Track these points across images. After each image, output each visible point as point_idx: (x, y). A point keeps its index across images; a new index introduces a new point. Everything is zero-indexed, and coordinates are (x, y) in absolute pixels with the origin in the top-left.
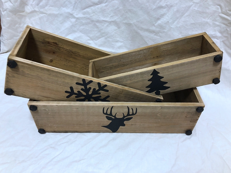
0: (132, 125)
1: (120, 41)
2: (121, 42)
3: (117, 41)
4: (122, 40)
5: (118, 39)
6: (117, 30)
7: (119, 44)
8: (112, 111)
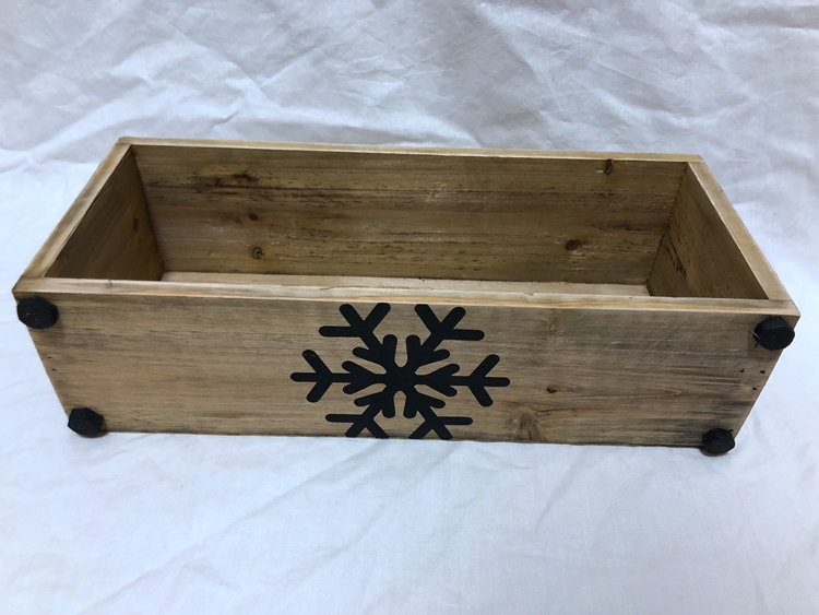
1: (387, 72)
2: (395, 75)
3: (374, 73)
4: (399, 67)
5: (379, 61)
6: (370, 13)
7: (384, 87)
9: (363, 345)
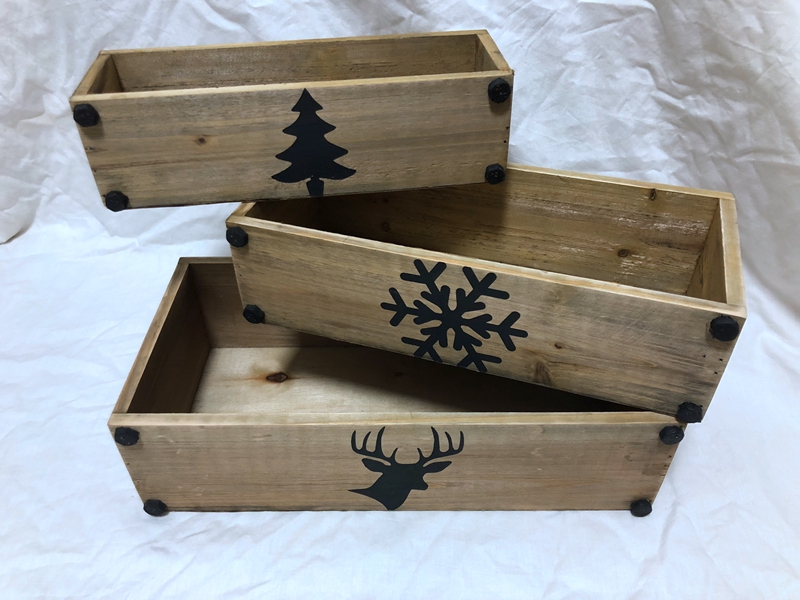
0: (450, 485)
8: (382, 444)
9: (428, 290)
